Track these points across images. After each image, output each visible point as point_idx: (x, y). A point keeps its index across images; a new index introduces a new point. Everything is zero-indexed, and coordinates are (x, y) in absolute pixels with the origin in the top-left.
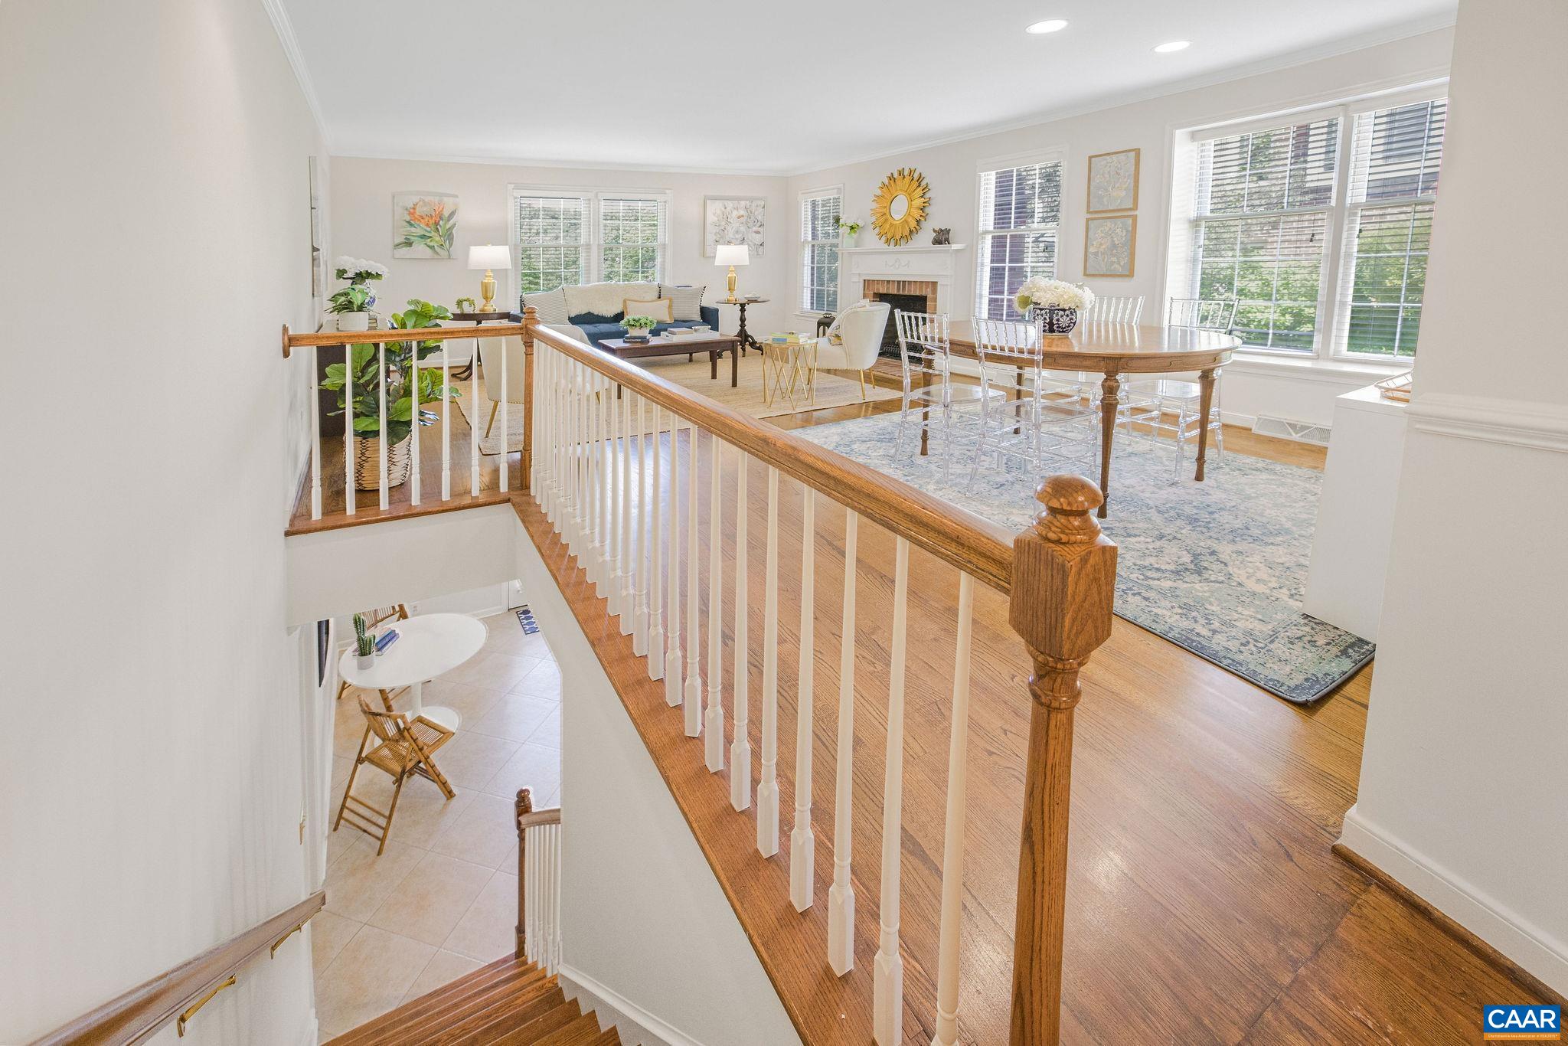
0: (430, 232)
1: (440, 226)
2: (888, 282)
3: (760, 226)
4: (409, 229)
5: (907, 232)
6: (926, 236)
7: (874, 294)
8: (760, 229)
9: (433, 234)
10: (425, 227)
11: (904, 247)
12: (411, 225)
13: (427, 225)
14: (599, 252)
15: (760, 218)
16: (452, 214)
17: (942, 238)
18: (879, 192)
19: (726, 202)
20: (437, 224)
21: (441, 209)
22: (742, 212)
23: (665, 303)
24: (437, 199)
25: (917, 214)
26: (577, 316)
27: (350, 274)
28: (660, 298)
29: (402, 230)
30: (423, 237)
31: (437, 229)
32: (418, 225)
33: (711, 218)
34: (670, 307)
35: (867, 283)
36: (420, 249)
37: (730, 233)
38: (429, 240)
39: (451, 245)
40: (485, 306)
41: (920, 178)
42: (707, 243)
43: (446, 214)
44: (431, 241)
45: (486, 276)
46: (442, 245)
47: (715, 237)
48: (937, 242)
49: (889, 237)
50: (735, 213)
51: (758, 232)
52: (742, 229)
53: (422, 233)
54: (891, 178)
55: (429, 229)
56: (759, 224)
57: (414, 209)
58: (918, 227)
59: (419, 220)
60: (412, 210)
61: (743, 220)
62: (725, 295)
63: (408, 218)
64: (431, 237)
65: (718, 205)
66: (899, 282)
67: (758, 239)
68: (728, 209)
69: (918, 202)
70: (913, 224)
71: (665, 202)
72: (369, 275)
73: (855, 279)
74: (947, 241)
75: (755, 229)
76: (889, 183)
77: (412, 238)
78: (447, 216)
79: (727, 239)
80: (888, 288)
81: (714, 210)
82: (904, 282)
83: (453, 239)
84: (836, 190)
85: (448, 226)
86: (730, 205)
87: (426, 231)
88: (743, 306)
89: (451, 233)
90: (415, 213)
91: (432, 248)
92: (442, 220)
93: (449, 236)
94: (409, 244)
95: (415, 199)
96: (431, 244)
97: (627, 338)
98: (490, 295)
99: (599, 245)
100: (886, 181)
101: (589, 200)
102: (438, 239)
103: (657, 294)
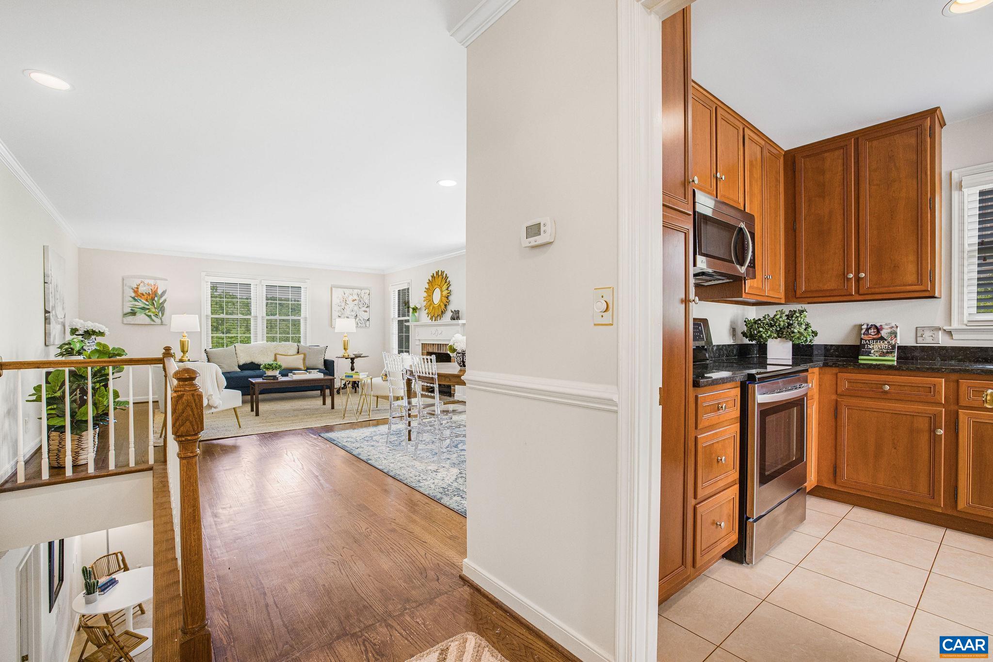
0: (148, 305)
1: (155, 301)
2: (433, 344)
3: (367, 307)
4: (134, 303)
5: (440, 313)
6: (449, 314)
7: (427, 352)
8: (367, 309)
9: (150, 307)
10: (145, 301)
11: (439, 322)
12: (136, 300)
13: (147, 300)
14: (263, 322)
15: (367, 301)
16: (164, 293)
17: (456, 316)
18: (427, 286)
19: (345, 290)
20: (153, 299)
21: (155, 289)
22: (356, 297)
23: (301, 356)
24: (152, 282)
25: (444, 300)
26: (244, 365)
27: (81, 332)
28: (298, 353)
29: (128, 303)
30: (143, 309)
31: (153, 303)
32: (140, 300)
33: (336, 301)
34: (304, 359)
35: (424, 345)
36: (141, 318)
37: (348, 312)
38: (147, 311)
39: (163, 315)
40: (182, 357)
41: (447, 277)
42: (333, 318)
43: (160, 292)
44: (149, 312)
45: (183, 336)
46: (156, 315)
47: (338, 314)
48: (453, 318)
49: (432, 315)
50: (351, 298)
51: (366, 311)
52: (356, 308)
53: (143, 306)
54: (433, 277)
55: (147, 303)
56: (366, 306)
57: (137, 288)
58: (445, 310)
59: (141, 297)
60: (136, 289)
61: (356, 302)
62: (342, 352)
63: (133, 295)
64: (149, 309)
65: (341, 291)
66: (438, 344)
67: (366, 316)
68: (346, 295)
69: (445, 293)
70: (443, 307)
71: (306, 288)
72: (94, 333)
73: (417, 343)
74: (458, 318)
75: (364, 309)
76: (432, 280)
77: (136, 309)
78: (160, 294)
79: (346, 315)
80: (433, 349)
81: (338, 294)
82: (441, 344)
83: (164, 310)
84: (407, 284)
85: (161, 301)
86: (347, 291)
87: (146, 304)
88: (352, 359)
89: (163, 306)
90: (138, 291)
91: (149, 316)
92: (156, 297)
93: (162, 308)
94: (133, 313)
95: (138, 282)
96: (149, 314)
97: (265, 377)
98: (186, 349)
99: (262, 317)
100: (431, 279)
101: (256, 285)
102: (153, 310)
103: (297, 351)
